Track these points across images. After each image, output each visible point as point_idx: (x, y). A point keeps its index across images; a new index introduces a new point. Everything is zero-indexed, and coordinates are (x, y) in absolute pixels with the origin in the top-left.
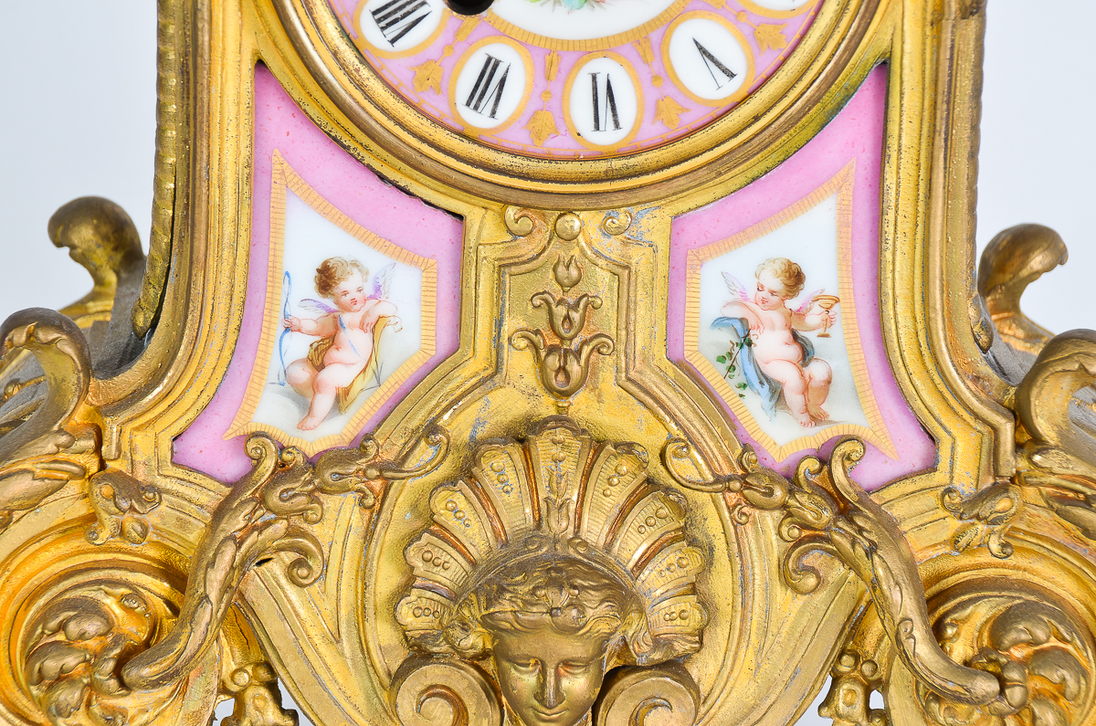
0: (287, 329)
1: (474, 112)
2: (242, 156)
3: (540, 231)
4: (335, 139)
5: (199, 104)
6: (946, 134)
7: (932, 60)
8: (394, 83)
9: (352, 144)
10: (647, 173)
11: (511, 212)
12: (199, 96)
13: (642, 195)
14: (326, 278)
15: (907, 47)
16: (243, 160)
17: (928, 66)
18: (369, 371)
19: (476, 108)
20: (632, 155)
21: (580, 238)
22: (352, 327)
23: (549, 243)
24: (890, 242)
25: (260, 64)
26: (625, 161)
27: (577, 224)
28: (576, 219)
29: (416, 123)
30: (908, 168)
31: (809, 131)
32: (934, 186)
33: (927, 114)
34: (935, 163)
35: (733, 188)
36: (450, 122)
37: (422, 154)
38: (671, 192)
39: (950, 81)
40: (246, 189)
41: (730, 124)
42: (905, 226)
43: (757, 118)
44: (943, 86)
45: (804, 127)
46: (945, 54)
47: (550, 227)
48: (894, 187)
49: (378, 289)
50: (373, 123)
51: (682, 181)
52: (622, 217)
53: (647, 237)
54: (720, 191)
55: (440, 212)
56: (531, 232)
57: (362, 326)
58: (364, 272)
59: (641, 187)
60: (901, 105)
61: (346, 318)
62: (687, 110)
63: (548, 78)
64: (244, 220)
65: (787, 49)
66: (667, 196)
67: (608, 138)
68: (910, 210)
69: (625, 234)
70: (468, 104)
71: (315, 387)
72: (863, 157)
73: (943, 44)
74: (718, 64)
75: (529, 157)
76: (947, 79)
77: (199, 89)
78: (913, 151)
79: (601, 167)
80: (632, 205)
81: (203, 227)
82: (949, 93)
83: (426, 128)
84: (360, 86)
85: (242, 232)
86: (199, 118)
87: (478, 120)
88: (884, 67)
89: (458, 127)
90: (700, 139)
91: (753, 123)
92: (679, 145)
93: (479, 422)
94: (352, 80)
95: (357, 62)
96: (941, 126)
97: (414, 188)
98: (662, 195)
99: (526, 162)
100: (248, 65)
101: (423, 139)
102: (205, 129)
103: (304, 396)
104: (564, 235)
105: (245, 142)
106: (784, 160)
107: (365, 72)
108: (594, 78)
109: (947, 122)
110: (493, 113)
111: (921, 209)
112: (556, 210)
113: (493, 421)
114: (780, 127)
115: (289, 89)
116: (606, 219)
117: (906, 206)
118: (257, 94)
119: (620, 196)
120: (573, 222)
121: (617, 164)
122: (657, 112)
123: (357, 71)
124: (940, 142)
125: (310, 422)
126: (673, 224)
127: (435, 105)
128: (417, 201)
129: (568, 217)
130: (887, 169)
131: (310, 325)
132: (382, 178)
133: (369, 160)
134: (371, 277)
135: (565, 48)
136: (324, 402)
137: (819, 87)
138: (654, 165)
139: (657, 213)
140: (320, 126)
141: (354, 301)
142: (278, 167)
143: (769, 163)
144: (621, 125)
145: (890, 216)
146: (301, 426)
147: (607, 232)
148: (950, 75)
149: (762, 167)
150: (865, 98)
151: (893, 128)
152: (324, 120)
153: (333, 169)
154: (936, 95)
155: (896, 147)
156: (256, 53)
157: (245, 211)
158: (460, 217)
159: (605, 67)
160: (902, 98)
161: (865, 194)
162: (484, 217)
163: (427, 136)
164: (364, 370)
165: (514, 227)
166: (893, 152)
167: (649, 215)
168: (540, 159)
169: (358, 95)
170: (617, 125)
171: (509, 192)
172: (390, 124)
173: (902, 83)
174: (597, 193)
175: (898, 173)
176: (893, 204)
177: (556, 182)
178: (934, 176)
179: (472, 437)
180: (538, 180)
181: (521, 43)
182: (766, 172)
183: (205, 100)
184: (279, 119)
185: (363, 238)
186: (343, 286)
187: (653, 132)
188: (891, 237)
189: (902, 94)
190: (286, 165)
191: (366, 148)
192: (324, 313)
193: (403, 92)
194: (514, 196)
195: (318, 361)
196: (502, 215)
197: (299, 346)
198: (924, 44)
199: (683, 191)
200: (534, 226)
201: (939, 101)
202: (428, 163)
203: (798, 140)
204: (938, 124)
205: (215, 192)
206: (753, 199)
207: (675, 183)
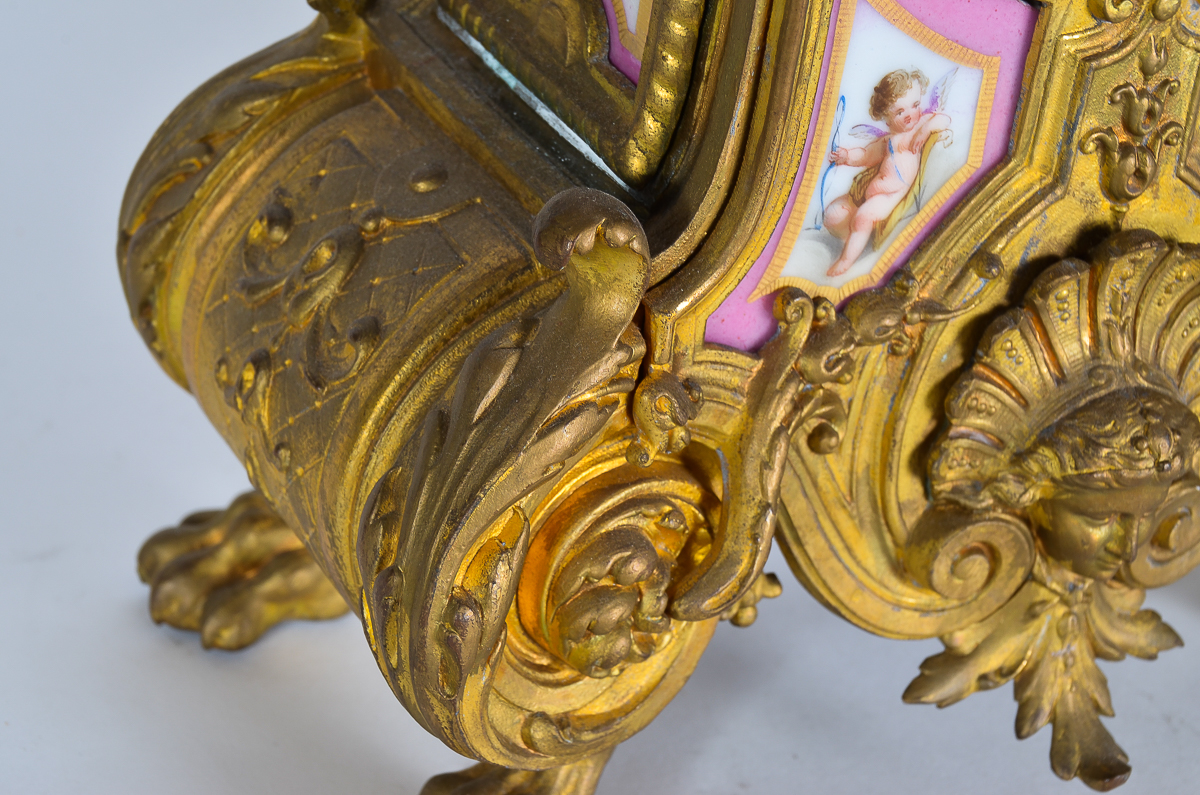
0: (833, 164)
14: (883, 97)
18: (911, 198)
22: (900, 150)
40: (829, 6)
47: (1146, 7)
49: (934, 101)
57: (911, 148)
58: (923, 83)
61: (897, 140)
71: (851, 224)
93: (1033, 242)
103: (836, 239)
113: (1046, 239)
125: (841, 266)
131: (856, 155)
134: (929, 90)
136: (858, 240)
141: (908, 119)
146: (831, 272)
157: (824, 34)
162: (1071, 3)
164: (906, 197)
179: (1023, 259)
185: (928, 43)
186: (900, 102)
192: (872, 137)
195: (858, 196)
197: (841, 180)
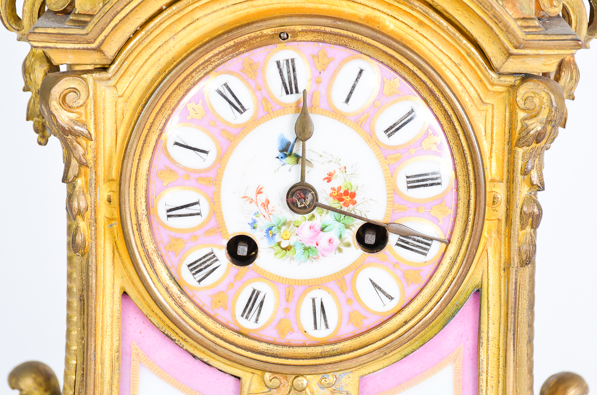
1: (246, 320)
2: (114, 346)
3: (284, 386)
4: (167, 335)
5: (90, 318)
6: (514, 331)
7: (505, 290)
8: (201, 304)
9: (176, 338)
10: (344, 353)
11: (268, 376)
12: (90, 314)
13: (342, 366)
15: (491, 282)
16: (115, 348)
17: (503, 293)
19: (247, 318)
20: (336, 343)
21: (307, 390)
23: (289, 392)
24: (484, 391)
25: (125, 294)
26: (331, 347)
27: (305, 382)
28: (304, 379)
29: (213, 326)
30: (493, 350)
31: (436, 329)
32: (508, 360)
33: (503, 320)
34: (508, 347)
35: (394, 361)
36: (232, 326)
37: (216, 344)
38: (358, 364)
39: (516, 301)
40: (117, 364)
41: (391, 326)
42: (492, 382)
43: (406, 322)
44: (511, 304)
45: (433, 327)
46: (512, 287)
47: (290, 384)
48: (485, 360)
50: (188, 327)
51: (364, 358)
52: (331, 377)
53: (345, 389)
54: (386, 362)
55: (227, 375)
56: (279, 386)
59: (341, 361)
60: (488, 315)
62: (367, 318)
63: (287, 301)
64: (115, 382)
65: (423, 284)
66: (356, 366)
67: (322, 333)
68: (495, 373)
69: (333, 387)
70: (242, 316)
72: (468, 343)
73: (511, 281)
74: (384, 293)
75: (277, 345)
76: (513, 300)
77: (90, 309)
78: (496, 340)
79: (318, 350)
80: (336, 371)
81: (92, 387)
82: (515, 308)
83: (218, 329)
84: (181, 307)
85: (115, 389)
86: (90, 326)
87: (248, 324)
88: (478, 292)
89: (237, 328)
90: (375, 334)
91: (404, 325)
92: (362, 337)
94: (176, 303)
95: (179, 293)
96: (511, 326)
97: (212, 362)
98: (353, 366)
99: (275, 348)
100: (118, 295)
101: (217, 336)
102: (93, 332)
104: (298, 388)
105: (116, 338)
106: (423, 345)
107: (184, 299)
108: (314, 300)
109: (514, 325)
110: (257, 320)
111: (501, 373)
112: (293, 374)
114: (419, 327)
115: (141, 308)
116: (322, 379)
117: (492, 371)
118: (123, 311)
119: (329, 366)
120: (302, 381)
121: (327, 348)
122: (350, 319)
123: (180, 298)
124: (510, 335)
126: (360, 381)
127: (224, 316)
128: (214, 369)
129: (300, 378)
130: (481, 350)
132: (194, 356)
133: (186, 347)
135: (297, 284)
137: (441, 305)
138: (348, 349)
139: (351, 375)
140: (158, 328)
142: (135, 351)
143: (414, 346)
144: (329, 326)
145: (484, 377)
147: (322, 386)
148: (515, 298)
149: (410, 349)
150: (468, 309)
151: (484, 327)
152: (161, 325)
153: (166, 352)
154: (508, 309)
155: (486, 338)
156: (122, 288)
157: (116, 377)
158: (239, 378)
159: (319, 294)
160: (488, 310)
161: (469, 364)
162: (252, 378)
163: (219, 333)
165: (269, 384)
166: (484, 340)
167: (346, 376)
168: (284, 345)
169: (180, 311)
170: (327, 327)
171: (266, 365)
172: (198, 328)
173: (488, 302)
174: (316, 365)
175: (487, 352)
176: (485, 370)
177: (293, 359)
178: (508, 355)
180: (282, 358)
181: (271, 281)
182: (412, 352)
183: (93, 315)
184: (135, 324)
187: (348, 330)
188: (484, 389)
189: (488, 308)
190: (139, 350)
191: (185, 340)
193: (206, 309)
194: (269, 367)
196: (263, 377)
198: (500, 280)
199: (365, 364)
200: (281, 383)
201: (510, 313)
202: (219, 349)
203: (430, 334)
204: (509, 325)
205: (99, 367)
206: (406, 366)
207: (360, 359)
